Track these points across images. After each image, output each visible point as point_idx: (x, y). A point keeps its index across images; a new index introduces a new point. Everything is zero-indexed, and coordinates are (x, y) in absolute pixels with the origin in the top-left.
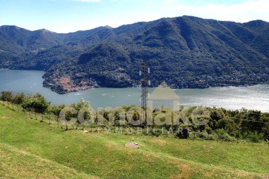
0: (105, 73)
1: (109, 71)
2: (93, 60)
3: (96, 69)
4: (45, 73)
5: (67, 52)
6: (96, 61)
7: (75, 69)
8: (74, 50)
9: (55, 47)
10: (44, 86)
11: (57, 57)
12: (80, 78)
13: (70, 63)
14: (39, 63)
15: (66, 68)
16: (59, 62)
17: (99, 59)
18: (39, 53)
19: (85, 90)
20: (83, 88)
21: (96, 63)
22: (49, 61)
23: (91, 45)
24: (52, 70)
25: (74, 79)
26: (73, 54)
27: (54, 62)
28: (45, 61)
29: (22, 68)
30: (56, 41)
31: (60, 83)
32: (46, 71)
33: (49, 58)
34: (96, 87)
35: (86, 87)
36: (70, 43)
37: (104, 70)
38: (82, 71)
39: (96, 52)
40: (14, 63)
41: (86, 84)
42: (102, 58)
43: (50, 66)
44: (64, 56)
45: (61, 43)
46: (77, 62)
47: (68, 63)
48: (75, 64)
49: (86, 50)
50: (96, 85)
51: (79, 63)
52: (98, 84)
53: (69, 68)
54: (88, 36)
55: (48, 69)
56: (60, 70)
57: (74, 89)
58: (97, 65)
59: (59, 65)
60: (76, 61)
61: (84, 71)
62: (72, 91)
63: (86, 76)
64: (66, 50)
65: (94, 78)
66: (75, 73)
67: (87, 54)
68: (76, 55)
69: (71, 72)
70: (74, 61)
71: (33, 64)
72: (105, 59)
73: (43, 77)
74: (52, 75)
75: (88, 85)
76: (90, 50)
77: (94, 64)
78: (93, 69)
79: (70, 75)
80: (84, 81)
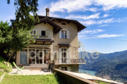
2: (125, 68)
5: (108, 63)
7: (113, 72)
8: (113, 62)
9: (102, 60)
11: (103, 65)
12: (116, 78)
13: (110, 69)
14: (94, 67)
15: (107, 71)
16: (104, 68)
18: (94, 63)
22: (99, 67)
24: (100, 71)
26: (112, 64)
28: (97, 67)
29: (86, 69)
30: (103, 58)
32: (97, 71)
36: (111, 58)
38: (117, 74)
40: (83, 67)
43: (99, 69)
44: (106, 65)
45: (106, 58)
46: (114, 69)
47: (109, 68)
48: (113, 69)
49: (120, 62)
51: (115, 69)
53: (109, 71)
55: (98, 71)
56: (104, 72)
59: (103, 69)
60: (114, 68)
61: (118, 74)
63: (120, 77)
64: (108, 62)
66: (113, 74)
67: (121, 64)
69: (110, 74)
71: (91, 68)
76: (123, 62)
77: (126, 70)
78: (125, 73)
79: (109, 75)
80: (119, 79)
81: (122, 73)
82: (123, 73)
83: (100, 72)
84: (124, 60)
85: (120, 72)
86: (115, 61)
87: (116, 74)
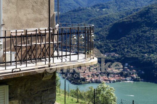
0: (154, 57)
2: (133, 34)
3: (138, 49)
5: (92, 18)
6: (138, 36)
8: (103, 16)
9: (75, 11)
17: (145, 32)
19: (114, 82)
20: (112, 79)
21: (138, 39)
23: (132, 8)
26: (100, 23)
35: (118, 78)
38: (113, 51)
39: (139, 20)
42: (149, 30)
46: (105, 36)
49: (123, 17)
50: (135, 76)
51: (109, 37)
52: (139, 75)
57: (96, 78)
58: (140, 42)
60: (104, 34)
61: (115, 51)
62: (92, 82)
64: (90, 16)
65: (131, 64)
67: (124, 22)
68: (105, 24)
70: (101, 33)
75: (121, 74)
76: (129, 16)
77: (134, 40)
78: (131, 49)
81: (123, 49)
82: (127, 48)
84: (134, 10)
85: (119, 45)
86: (110, 14)
87: (110, 52)
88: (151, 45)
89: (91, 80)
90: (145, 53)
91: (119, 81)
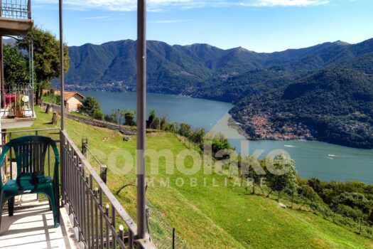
0: (327, 117)
1: (336, 115)
2: (307, 95)
3: (312, 110)
4: (233, 106)
5: (268, 79)
7: (276, 106)
8: (279, 78)
9: (252, 72)
10: (229, 125)
11: (252, 86)
12: (283, 121)
13: (270, 97)
14: (228, 92)
15: (263, 103)
16: (255, 93)
17: (319, 93)
18: (229, 79)
19: (288, 140)
20: (286, 137)
21: (312, 100)
22: (241, 90)
25: (272, 120)
26: (276, 84)
27: (247, 93)
28: (236, 90)
29: (206, 97)
30: (255, 64)
31: (252, 125)
32: (235, 104)
33: (241, 87)
34: (308, 139)
35: (292, 136)
36: (274, 67)
37: (326, 113)
38: (287, 111)
39: (314, 82)
40: (199, 90)
41: (291, 132)
42: (324, 92)
43: (241, 97)
44: (262, 85)
45: (261, 67)
46: (280, 96)
47: (268, 96)
48: (277, 98)
49: (298, 78)
50: (308, 135)
51: (284, 97)
53: (268, 103)
54: (303, 57)
56: (254, 105)
57: (271, 135)
58: (314, 103)
59: (253, 97)
60: (280, 94)
61: (290, 111)
62: (267, 139)
63: (292, 119)
64: (266, 77)
65: (305, 124)
66: (276, 111)
67: (298, 84)
68: (280, 85)
69: (270, 110)
70: (277, 93)
71: (219, 93)
72: (329, 95)
73: (229, 113)
74: (241, 110)
75: (295, 133)
76: (304, 78)
77: (308, 101)
78: (305, 109)
79: (267, 114)
80: (289, 125)
81: (298, 109)
82: (302, 108)
83: (243, 104)
84: (309, 72)
85: (294, 105)
86: (285, 75)
87: (284, 111)
88: (325, 107)
89: (266, 137)
90: (319, 114)
91: (293, 139)
